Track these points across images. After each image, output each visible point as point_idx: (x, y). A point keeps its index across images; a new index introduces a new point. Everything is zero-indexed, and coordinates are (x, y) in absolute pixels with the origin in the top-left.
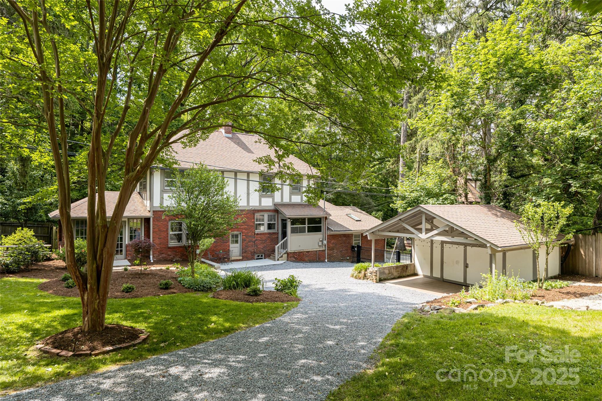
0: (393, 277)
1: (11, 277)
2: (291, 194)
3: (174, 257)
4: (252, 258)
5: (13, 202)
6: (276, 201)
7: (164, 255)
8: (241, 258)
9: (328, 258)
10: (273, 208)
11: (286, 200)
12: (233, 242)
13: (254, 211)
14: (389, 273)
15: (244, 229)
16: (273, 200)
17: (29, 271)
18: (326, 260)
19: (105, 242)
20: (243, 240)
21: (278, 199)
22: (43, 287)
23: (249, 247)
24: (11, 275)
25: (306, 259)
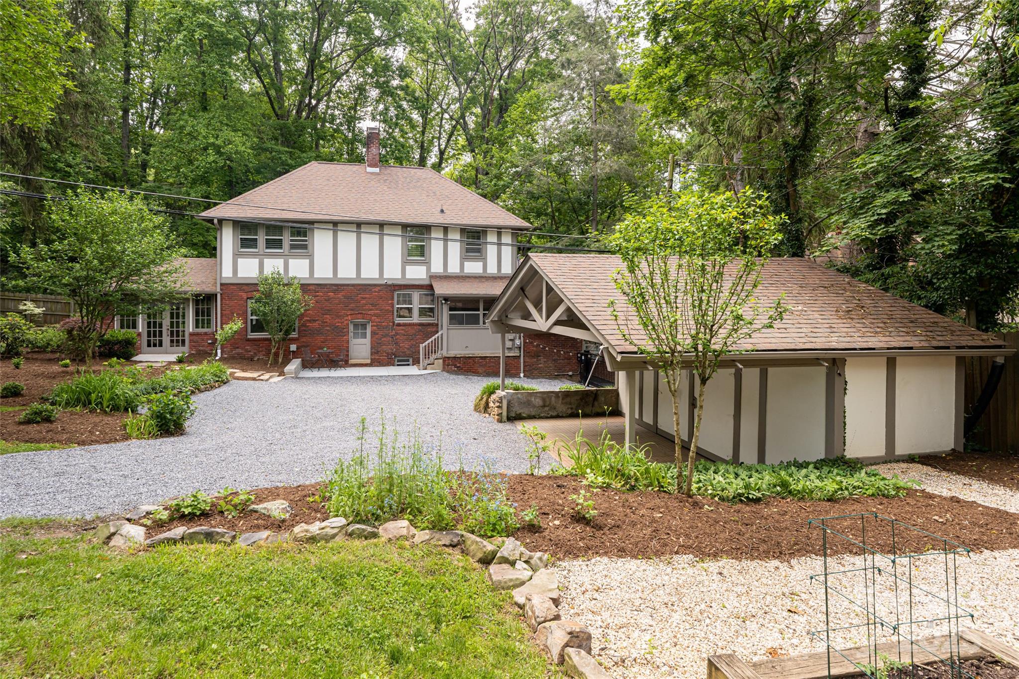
0: (554, 414)
2: (463, 259)
3: (255, 353)
4: (389, 363)
6: (433, 270)
7: (240, 351)
8: (369, 361)
9: (524, 371)
10: (427, 282)
11: (454, 268)
12: (356, 336)
13: (394, 287)
14: (544, 406)
15: (375, 315)
16: (429, 269)
18: (522, 375)
20: (373, 333)
21: (437, 267)
23: (385, 345)
25: (480, 370)
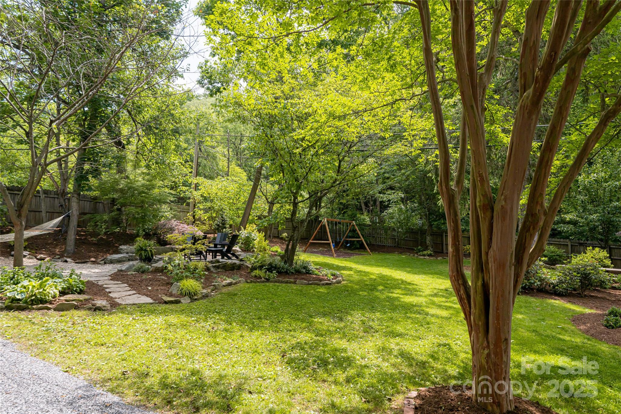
1: (556, 299)
5: (586, 219)
17: (582, 297)
19: (491, 239)
22: (577, 319)
24: (556, 298)
